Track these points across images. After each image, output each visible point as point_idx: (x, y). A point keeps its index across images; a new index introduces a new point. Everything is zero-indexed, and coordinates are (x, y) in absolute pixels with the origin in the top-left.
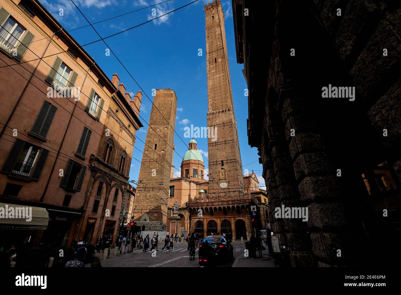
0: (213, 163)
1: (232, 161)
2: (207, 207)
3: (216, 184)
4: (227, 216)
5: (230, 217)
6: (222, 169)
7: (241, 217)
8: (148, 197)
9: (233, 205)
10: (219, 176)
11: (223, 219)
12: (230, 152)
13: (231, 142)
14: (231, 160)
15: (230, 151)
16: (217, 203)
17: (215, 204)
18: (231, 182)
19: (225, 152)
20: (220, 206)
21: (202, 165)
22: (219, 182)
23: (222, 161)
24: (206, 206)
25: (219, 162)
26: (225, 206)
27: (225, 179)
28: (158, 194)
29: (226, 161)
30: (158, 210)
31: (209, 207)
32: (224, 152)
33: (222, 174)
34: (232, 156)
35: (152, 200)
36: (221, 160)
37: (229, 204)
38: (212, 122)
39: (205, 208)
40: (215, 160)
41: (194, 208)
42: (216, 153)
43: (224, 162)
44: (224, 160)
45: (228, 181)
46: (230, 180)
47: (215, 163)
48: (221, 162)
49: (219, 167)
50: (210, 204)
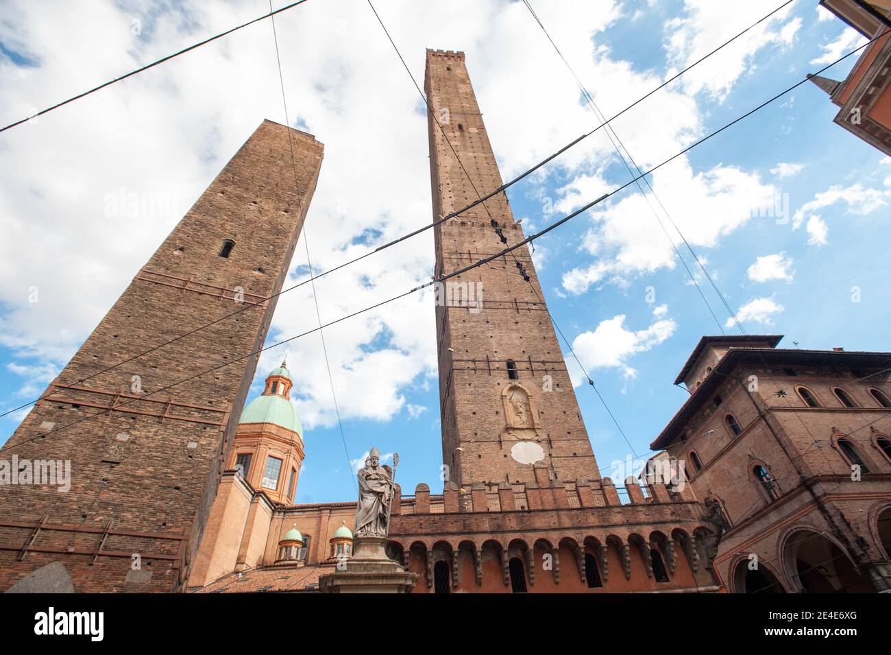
0: (471, 365)
1: (548, 366)
2: (498, 538)
3: (495, 446)
6: (514, 388)
8: (113, 453)
9: (635, 530)
10: (502, 413)
12: (535, 338)
13: (534, 307)
14: (543, 362)
15: (535, 333)
16: (550, 519)
17: (539, 522)
18: (560, 444)
19: (518, 335)
20: (570, 534)
21: (298, 450)
22: (506, 436)
23: (510, 364)
24: (492, 532)
25: (497, 365)
26: (592, 533)
27: (533, 429)
28: (193, 445)
29: (524, 365)
30: (168, 546)
31: (505, 540)
32: (514, 335)
33: (516, 408)
34: (545, 351)
35: (140, 472)
36: (505, 357)
37: (614, 526)
38: (462, 244)
39: (486, 545)
40: (481, 356)
41: (421, 543)
42: (483, 332)
43: (518, 366)
44: (519, 359)
45: (546, 437)
46: (553, 436)
47: (482, 365)
48: (504, 365)
49: (501, 381)
50: (512, 523)
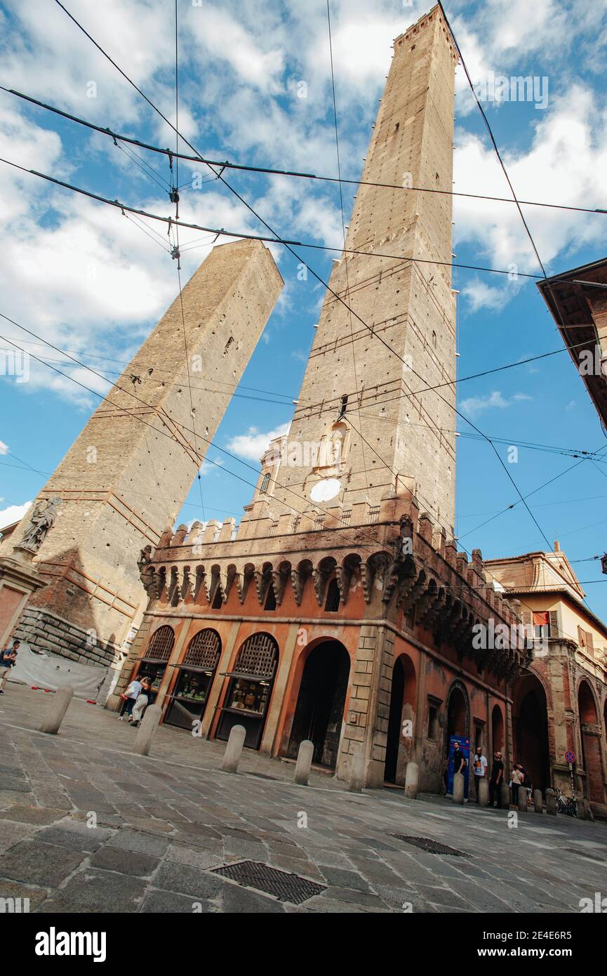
0: (308, 412)
1: (381, 390)
2: (205, 564)
3: (300, 487)
4: (275, 616)
5: (286, 619)
6: (337, 425)
7: (336, 625)
11: (254, 629)
13: (393, 323)
14: (376, 387)
15: (383, 355)
16: (244, 547)
17: (236, 550)
18: (360, 476)
20: (253, 561)
23: (346, 398)
25: (331, 404)
26: (270, 560)
29: (358, 396)
31: (208, 565)
36: (343, 393)
37: (291, 553)
40: (320, 400)
42: (330, 373)
43: (349, 400)
44: (353, 391)
45: (348, 471)
46: (356, 468)
47: (316, 410)
48: (338, 403)
49: (328, 421)
50: (218, 551)
